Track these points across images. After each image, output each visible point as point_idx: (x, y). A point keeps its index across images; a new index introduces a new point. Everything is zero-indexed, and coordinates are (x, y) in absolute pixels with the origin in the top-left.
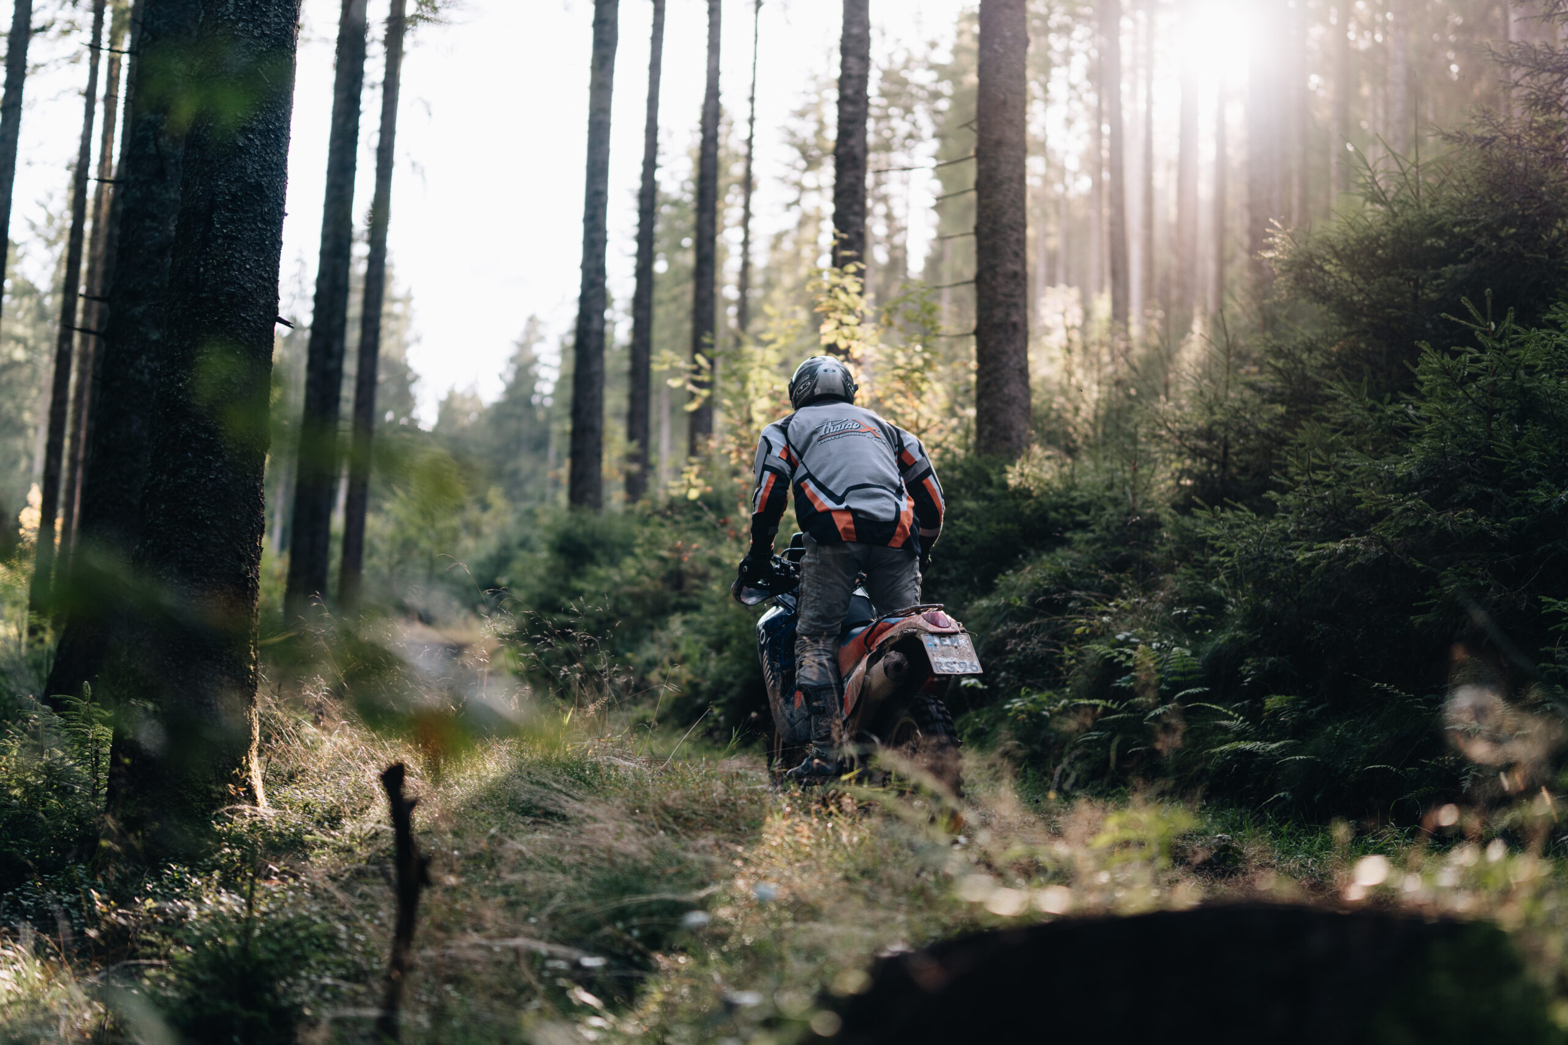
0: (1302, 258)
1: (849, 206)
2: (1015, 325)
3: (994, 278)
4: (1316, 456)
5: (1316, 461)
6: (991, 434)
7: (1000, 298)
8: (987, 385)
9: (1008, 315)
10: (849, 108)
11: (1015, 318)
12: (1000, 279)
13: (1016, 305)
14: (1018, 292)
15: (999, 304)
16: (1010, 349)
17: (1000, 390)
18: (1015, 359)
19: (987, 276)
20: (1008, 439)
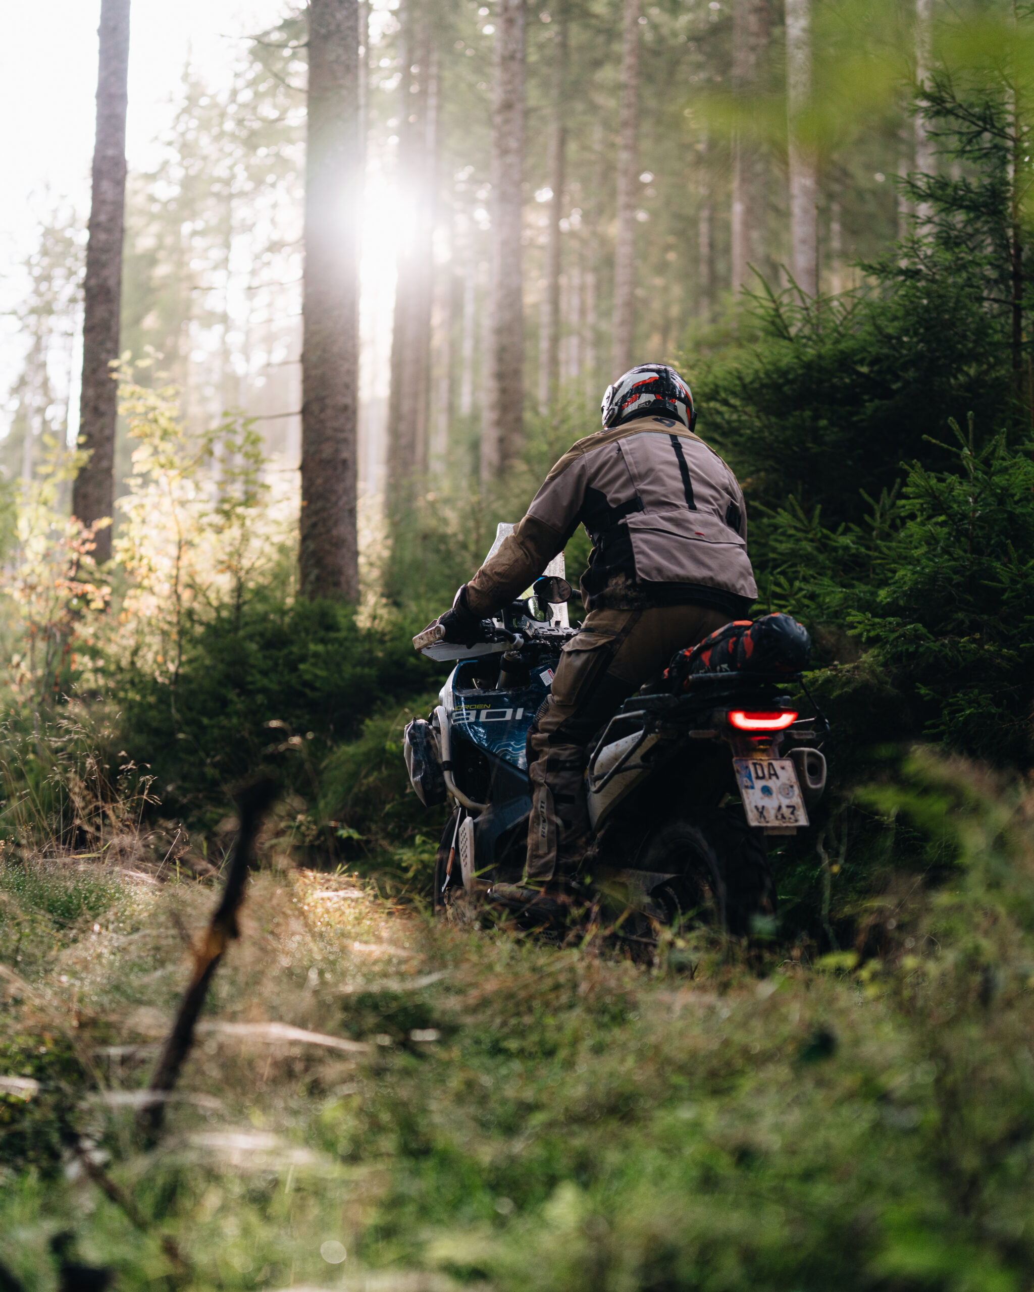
0: (707, 390)
1: (102, 343)
2: (344, 462)
3: (322, 410)
4: (778, 584)
5: (778, 590)
6: (318, 578)
7: (329, 432)
8: (314, 525)
9: (337, 451)
10: (103, 236)
11: (345, 455)
12: (329, 412)
13: (345, 441)
14: (349, 426)
15: (328, 439)
16: (340, 488)
17: (328, 531)
18: (345, 499)
19: (315, 408)
20: (337, 584)
